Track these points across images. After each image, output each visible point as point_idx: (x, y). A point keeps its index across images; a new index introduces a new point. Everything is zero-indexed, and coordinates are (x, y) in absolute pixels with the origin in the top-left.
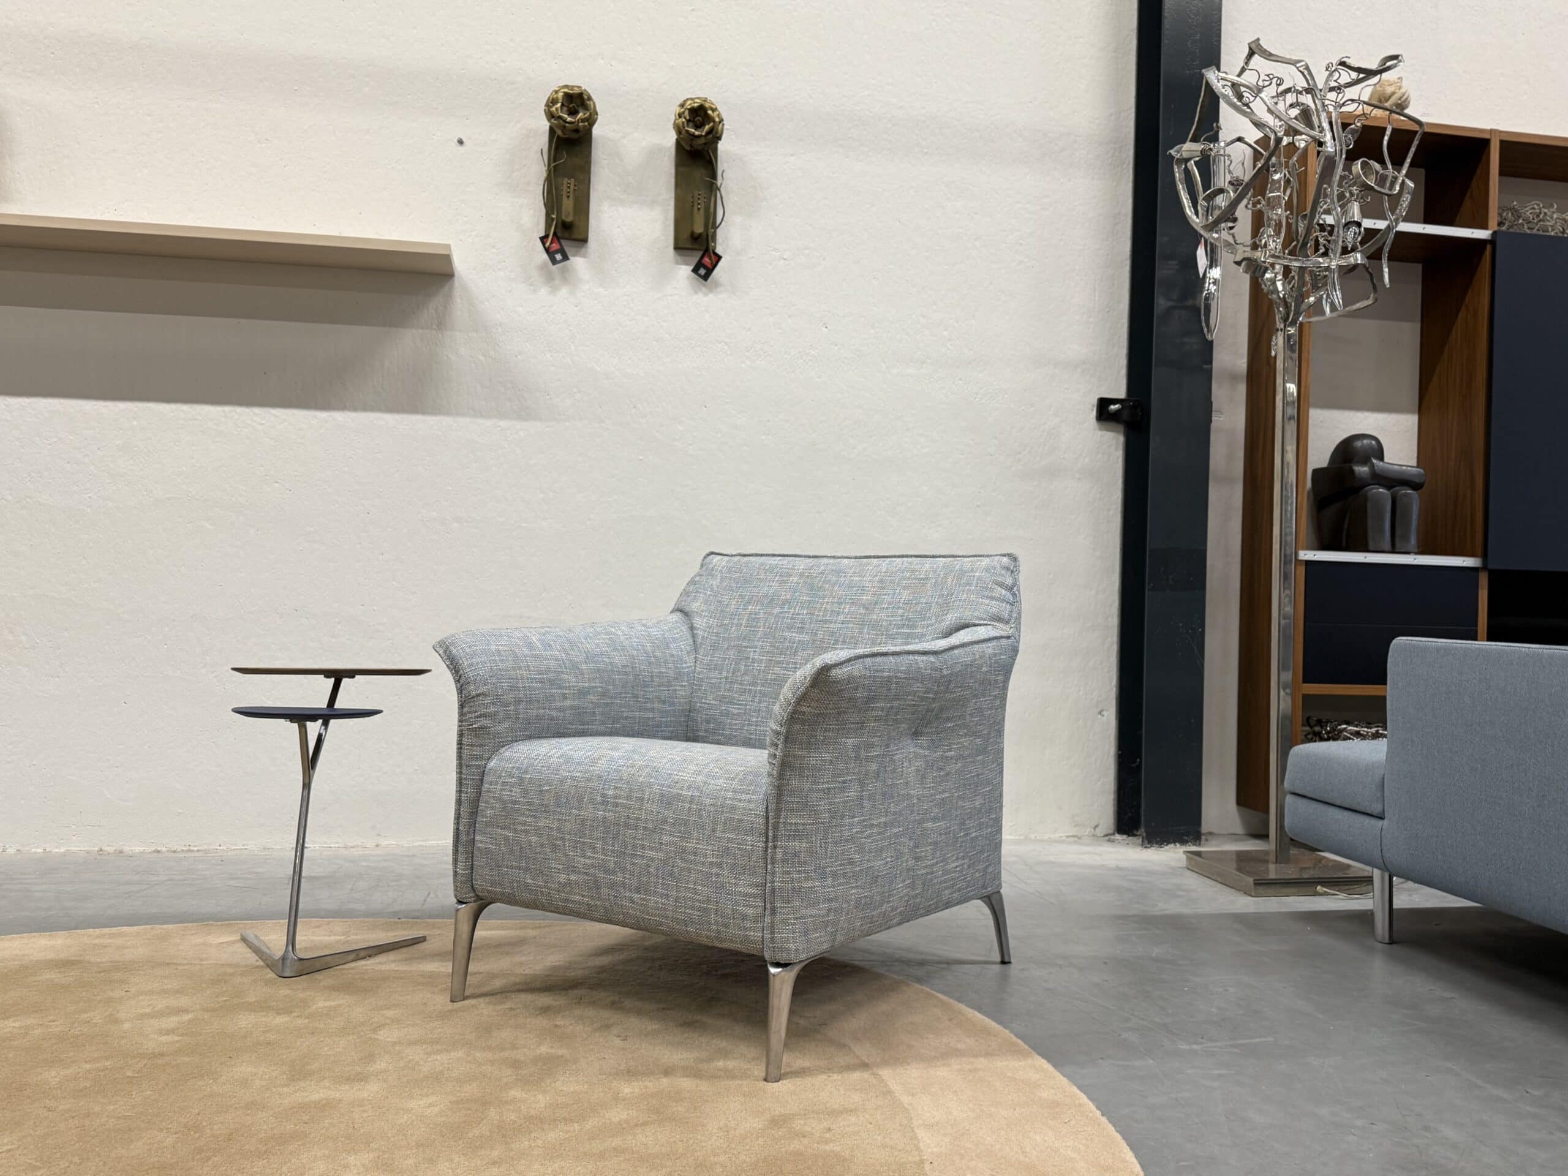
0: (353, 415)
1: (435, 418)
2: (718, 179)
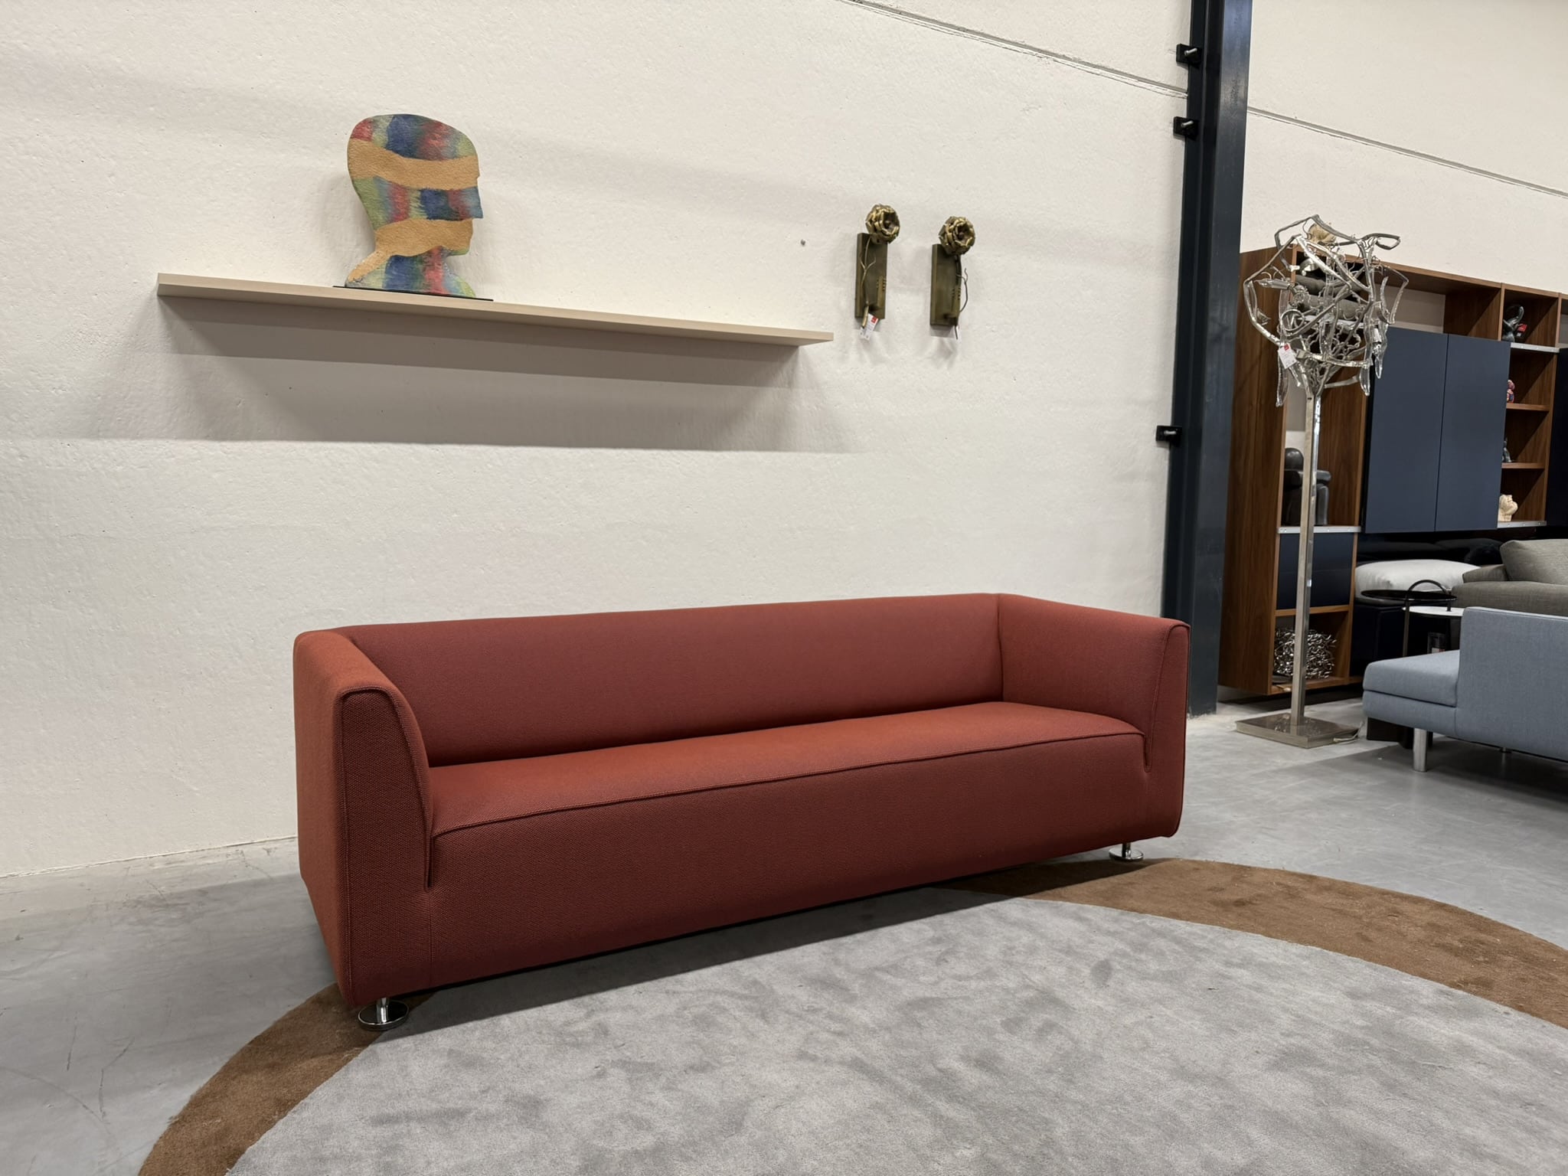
2: (963, 275)
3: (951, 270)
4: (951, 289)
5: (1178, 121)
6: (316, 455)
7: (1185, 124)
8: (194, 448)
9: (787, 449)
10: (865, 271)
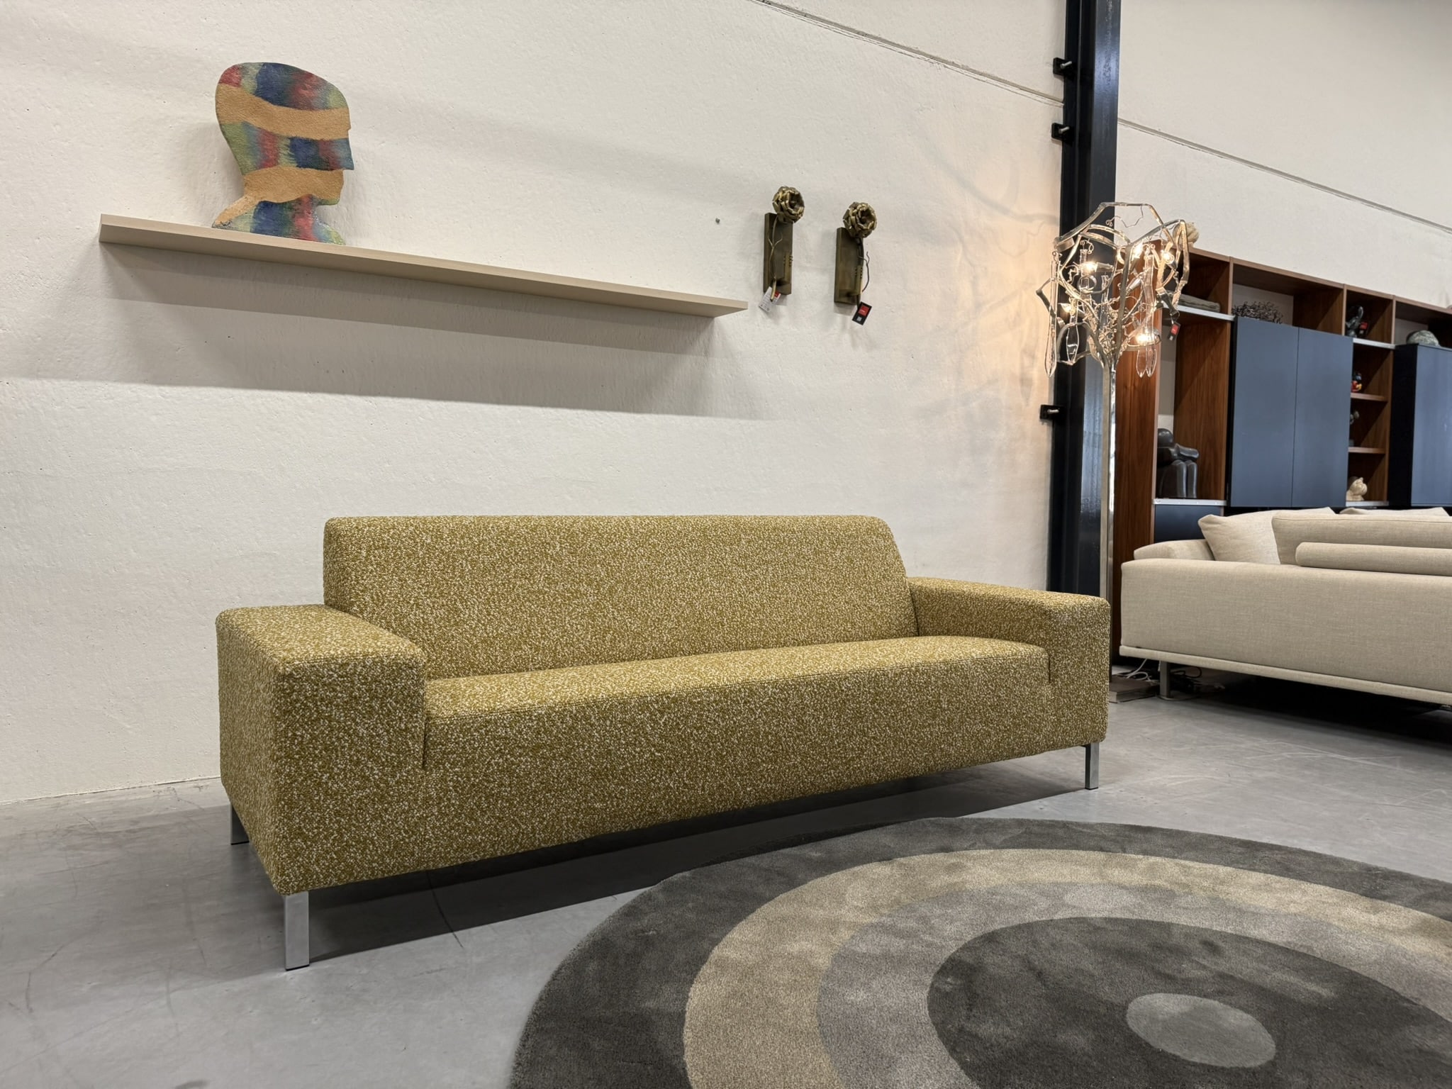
0: (656, 416)
1: (704, 418)
2: (865, 257)
3: (853, 253)
4: (853, 270)
5: (1056, 127)
6: (252, 402)
7: (1062, 130)
8: (133, 391)
9: (703, 413)
10: (773, 248)
